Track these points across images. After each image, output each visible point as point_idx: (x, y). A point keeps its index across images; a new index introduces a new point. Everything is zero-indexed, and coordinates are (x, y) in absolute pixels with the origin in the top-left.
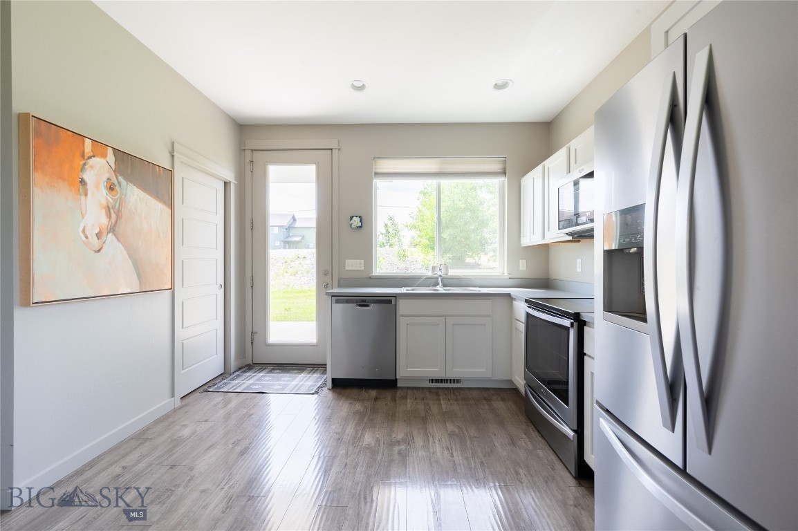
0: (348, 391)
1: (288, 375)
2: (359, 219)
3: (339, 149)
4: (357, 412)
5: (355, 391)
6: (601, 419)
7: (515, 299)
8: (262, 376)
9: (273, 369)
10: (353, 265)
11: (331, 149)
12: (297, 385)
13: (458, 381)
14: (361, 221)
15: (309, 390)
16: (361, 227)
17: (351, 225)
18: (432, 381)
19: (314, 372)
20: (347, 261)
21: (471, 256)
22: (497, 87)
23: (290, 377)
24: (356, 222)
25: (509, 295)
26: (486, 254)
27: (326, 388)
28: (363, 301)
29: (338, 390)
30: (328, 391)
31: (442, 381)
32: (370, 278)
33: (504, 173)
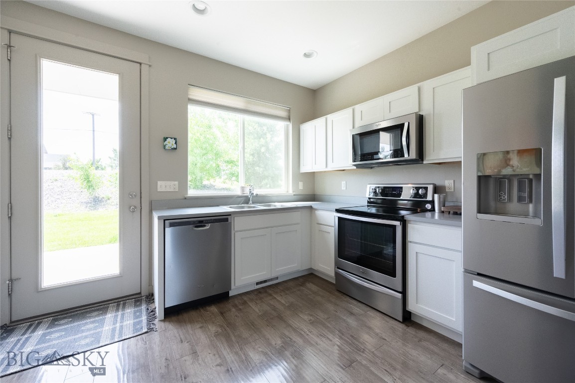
0: (186, 316)
1: (89, 321)
2: (174, 141)
3: (150, 66)
4: (217, 335)
5: (193, 314)
6: (474, 281)
7: (316, 209)
8: (44, 335)
9: (55, 320)
10: (165, 186)
11: (141, 64)
12: (114, 330)
13: (277, 278)
14: (176, 143)
15: (137, 330)
16: (176, 149)
17: (164, 147)
18: (257, 284)
19: (124, 307)
20: (159, 183)
21: (208, 179)
22: (306, 55)
23: (93, 322)
24: (170, 143)
25: (311, 207)
26: (220, 177)
27: (157, 320)
28: (199, 222)
29: (174, 318)
30: (162, 324)
31: (265, 281)
32: (186, 198)
33: (289, 119)
